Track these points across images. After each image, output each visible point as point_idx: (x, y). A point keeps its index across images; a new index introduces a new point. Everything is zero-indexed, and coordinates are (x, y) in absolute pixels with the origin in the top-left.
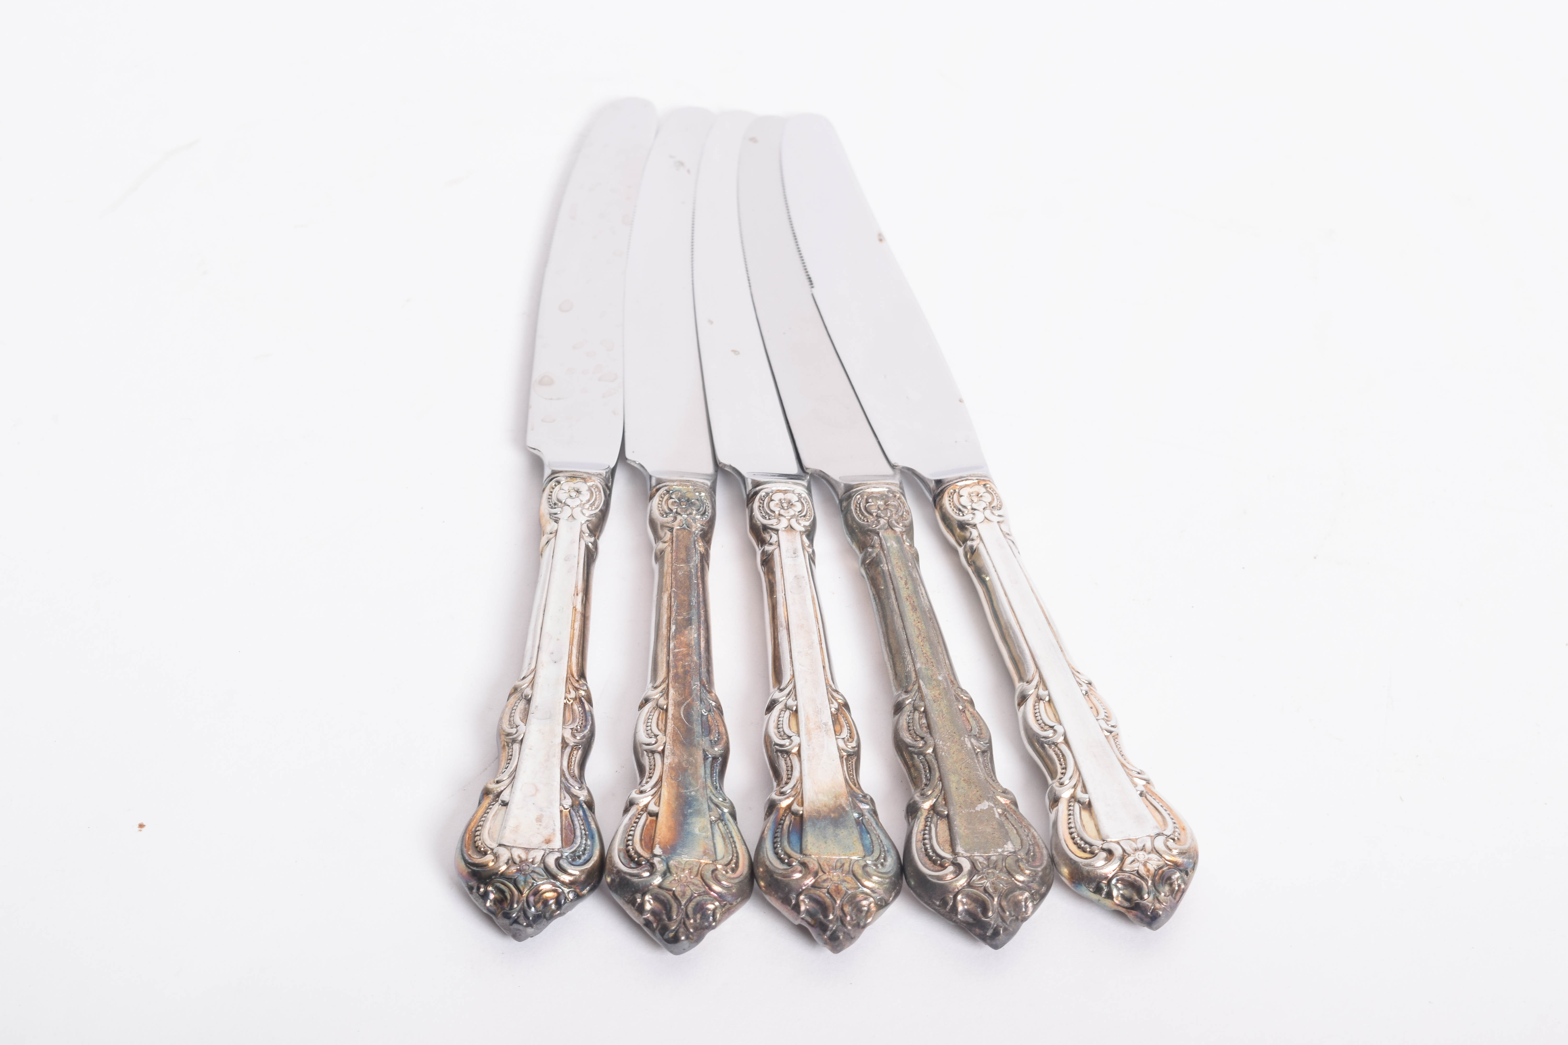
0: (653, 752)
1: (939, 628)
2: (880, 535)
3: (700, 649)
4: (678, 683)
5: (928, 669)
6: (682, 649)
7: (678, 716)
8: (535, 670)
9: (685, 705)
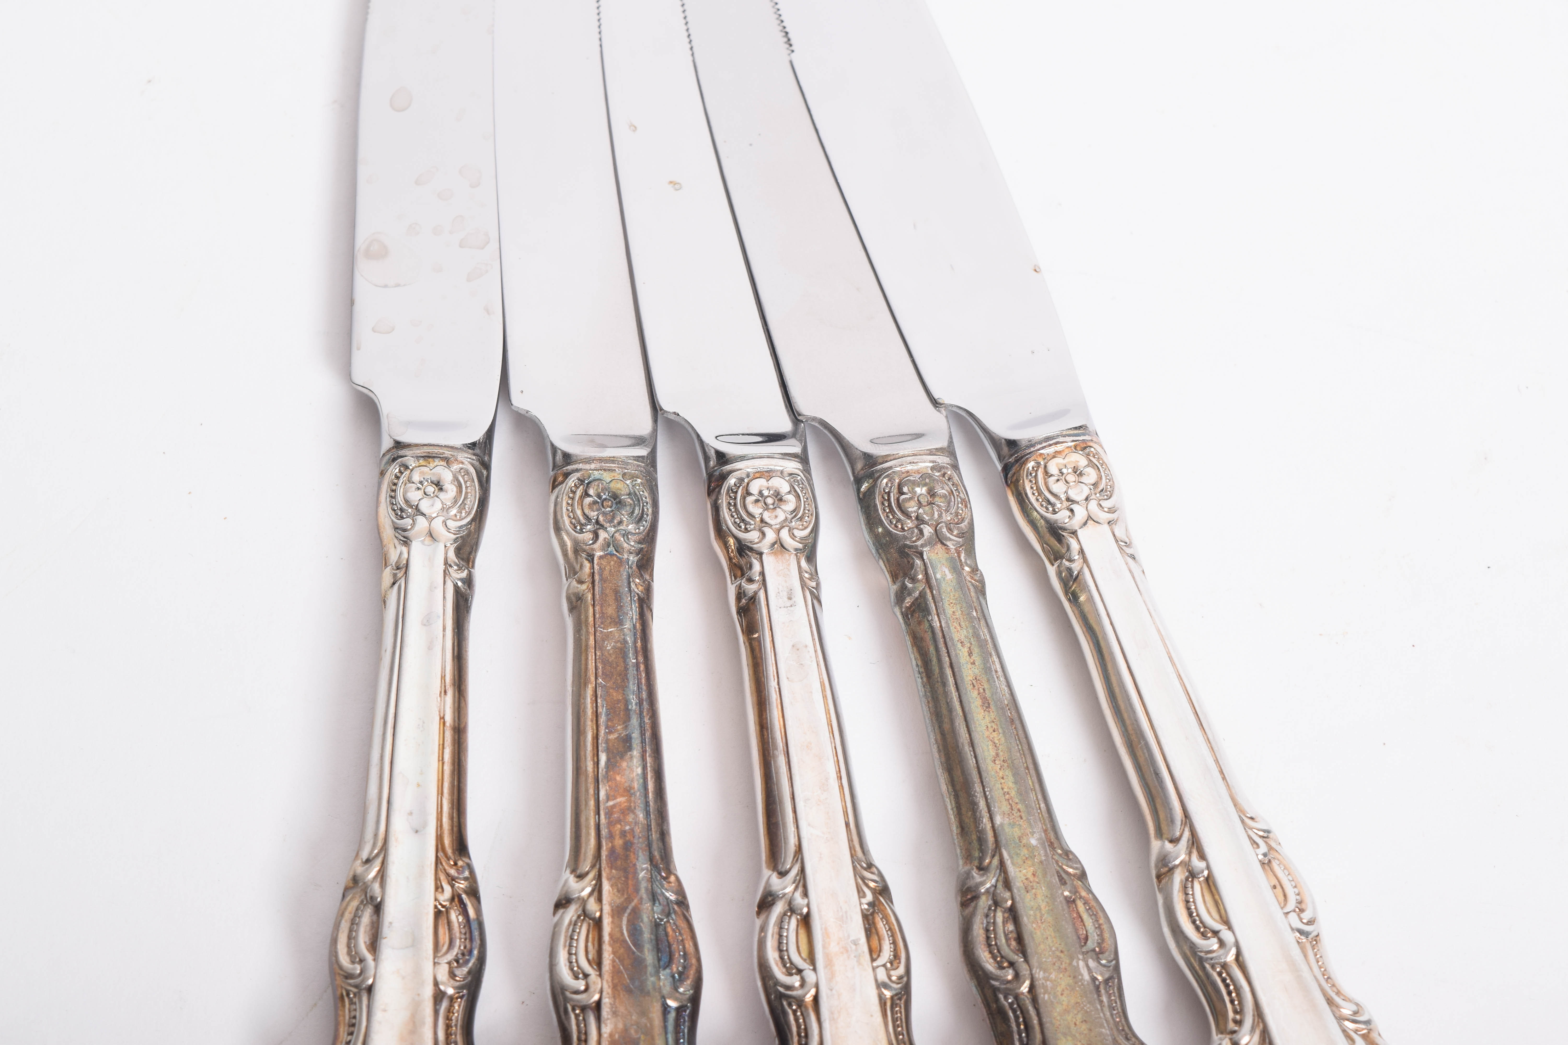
0: (583, 1007)
1: (1027, 737)
2: (925, 557)
3: (646, 795)
4: (616, 869)
5: (1012, 825)
6: (619, 800)
7: (618, 935)
8: (385, 847)
9: (628, 911)
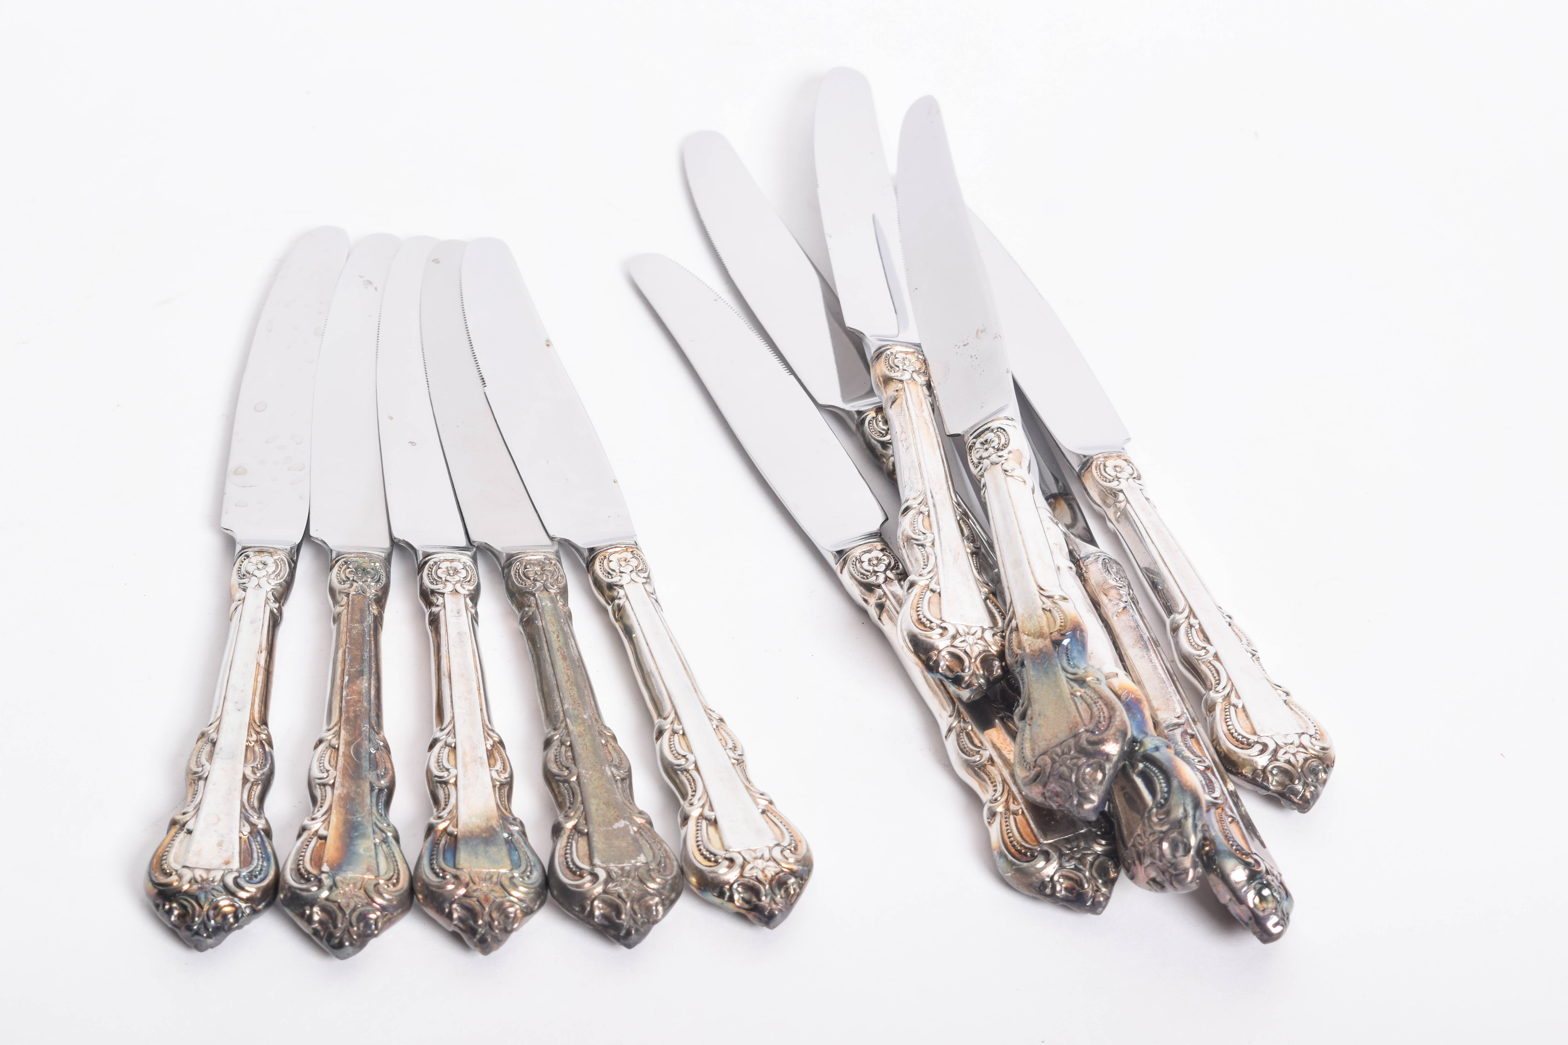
0: (324, 785)
1: (587, 674)
2: (536, 596)
3: (370, 696)
4: (349, 725)
5: (574, 709)
6: (354, 697)
7: (348, 753)
8: (220, 718)
9: (355, 744)
